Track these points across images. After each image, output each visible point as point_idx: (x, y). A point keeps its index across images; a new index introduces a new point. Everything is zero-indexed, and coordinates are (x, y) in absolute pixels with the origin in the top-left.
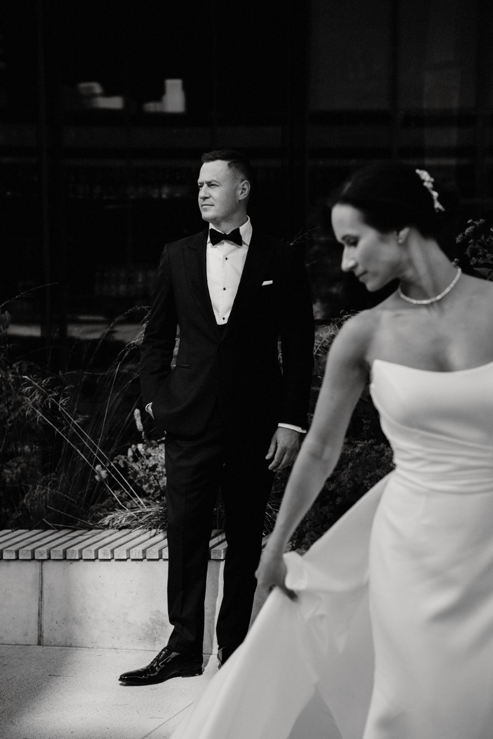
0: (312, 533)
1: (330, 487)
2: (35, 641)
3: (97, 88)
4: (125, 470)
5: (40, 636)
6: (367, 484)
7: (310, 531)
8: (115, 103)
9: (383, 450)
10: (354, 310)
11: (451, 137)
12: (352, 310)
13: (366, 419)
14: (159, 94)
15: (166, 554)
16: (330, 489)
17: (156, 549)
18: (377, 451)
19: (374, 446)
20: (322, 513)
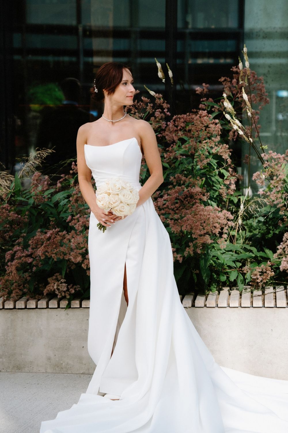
0: (17, 290)
1: (29, 261)
6: (54, 257)
7: (16, 289)
9: (64, 235)
10: (45, 148)
12: (43, 148)
13: (53, 217)
16: (29, 262)
18: (61, 236)
19: (59, 233)
20: (24, 277)
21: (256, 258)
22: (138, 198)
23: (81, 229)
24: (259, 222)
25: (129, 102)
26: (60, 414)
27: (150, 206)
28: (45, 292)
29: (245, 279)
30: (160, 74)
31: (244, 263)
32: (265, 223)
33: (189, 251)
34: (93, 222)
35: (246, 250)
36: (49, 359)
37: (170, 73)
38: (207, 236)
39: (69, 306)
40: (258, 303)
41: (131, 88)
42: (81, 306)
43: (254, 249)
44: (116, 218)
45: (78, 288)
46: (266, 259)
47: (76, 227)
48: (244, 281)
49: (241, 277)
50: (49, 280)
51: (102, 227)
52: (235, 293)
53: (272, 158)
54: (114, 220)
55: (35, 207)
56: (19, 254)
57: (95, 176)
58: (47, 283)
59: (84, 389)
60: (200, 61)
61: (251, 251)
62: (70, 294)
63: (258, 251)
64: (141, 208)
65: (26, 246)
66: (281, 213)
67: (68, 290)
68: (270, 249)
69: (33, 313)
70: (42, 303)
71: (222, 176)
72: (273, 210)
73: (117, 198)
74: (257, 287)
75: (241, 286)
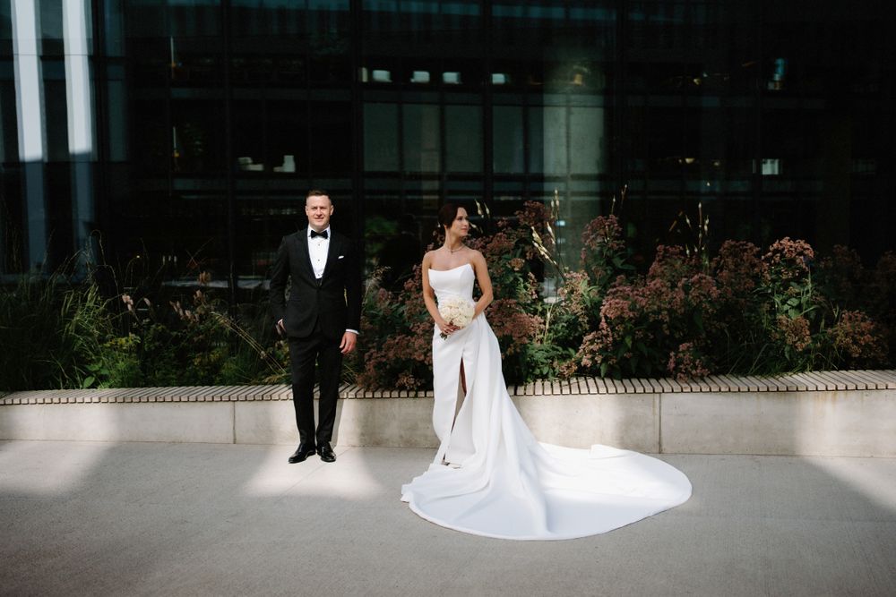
2: (232, 441)
3: (249, 160)
4: (274, 355)
5: (235, 439)
6: (403, 357)
8: (259, 167)
11: (436, 185)
13: (399, 326)
14: (281, 163)
15: (291, 396)
16: (383, 361)
17: (285, 394)
19: (405, 338)
20: (379, 373)
21: (561, 355)
22: (474, 313)
23: (421, 333)
24: (563, 326)
25: (464, 234)
26: (415, 479)
27: (482, 319)
28: (397, 385)
29: (554, 373)
30: (480, 212)
31: (552, 359)
32: (567, 328)
33: (510, 351)
34: (437, 331)
35: (553, 349)
36: (401, 437)
37: (488, 210)
38: (525, 338)
39: (416, 396)
40: (566, 391)
41: (465, 223)
42: (426, 396)
43: (560, 349)
44: (456, 328)
45: (423, 381)
46: (570, 357)
47: (418, 331)
48: (554, 374)
49: (551, 371)
50: (400, 375)
51: (444, 336)
52: (547, 383)
53: (572, 277)
54: (454, 329)
55: (384, 317)
56: (375, 355)
57: (437, 295)
58: (398, 378)
59: (432, 459)
60: (503, 198)
61: (558, 350)
62: (417, 386)
63: (564, 350)
64: (475, 320)
65: (380, 349)
66: (580, 320)
67: (415, 383)
68: (573, 348)
69: (387, 402)
70: (395, 394)
71: (526, 288)
72: (573, 317)
73: (456, 310)
74: (564, 379)
75: (551, 377)
